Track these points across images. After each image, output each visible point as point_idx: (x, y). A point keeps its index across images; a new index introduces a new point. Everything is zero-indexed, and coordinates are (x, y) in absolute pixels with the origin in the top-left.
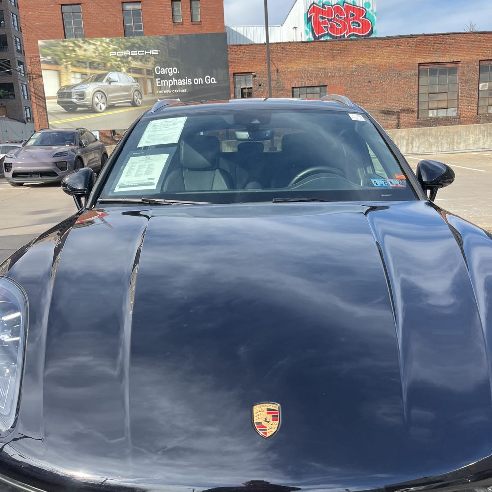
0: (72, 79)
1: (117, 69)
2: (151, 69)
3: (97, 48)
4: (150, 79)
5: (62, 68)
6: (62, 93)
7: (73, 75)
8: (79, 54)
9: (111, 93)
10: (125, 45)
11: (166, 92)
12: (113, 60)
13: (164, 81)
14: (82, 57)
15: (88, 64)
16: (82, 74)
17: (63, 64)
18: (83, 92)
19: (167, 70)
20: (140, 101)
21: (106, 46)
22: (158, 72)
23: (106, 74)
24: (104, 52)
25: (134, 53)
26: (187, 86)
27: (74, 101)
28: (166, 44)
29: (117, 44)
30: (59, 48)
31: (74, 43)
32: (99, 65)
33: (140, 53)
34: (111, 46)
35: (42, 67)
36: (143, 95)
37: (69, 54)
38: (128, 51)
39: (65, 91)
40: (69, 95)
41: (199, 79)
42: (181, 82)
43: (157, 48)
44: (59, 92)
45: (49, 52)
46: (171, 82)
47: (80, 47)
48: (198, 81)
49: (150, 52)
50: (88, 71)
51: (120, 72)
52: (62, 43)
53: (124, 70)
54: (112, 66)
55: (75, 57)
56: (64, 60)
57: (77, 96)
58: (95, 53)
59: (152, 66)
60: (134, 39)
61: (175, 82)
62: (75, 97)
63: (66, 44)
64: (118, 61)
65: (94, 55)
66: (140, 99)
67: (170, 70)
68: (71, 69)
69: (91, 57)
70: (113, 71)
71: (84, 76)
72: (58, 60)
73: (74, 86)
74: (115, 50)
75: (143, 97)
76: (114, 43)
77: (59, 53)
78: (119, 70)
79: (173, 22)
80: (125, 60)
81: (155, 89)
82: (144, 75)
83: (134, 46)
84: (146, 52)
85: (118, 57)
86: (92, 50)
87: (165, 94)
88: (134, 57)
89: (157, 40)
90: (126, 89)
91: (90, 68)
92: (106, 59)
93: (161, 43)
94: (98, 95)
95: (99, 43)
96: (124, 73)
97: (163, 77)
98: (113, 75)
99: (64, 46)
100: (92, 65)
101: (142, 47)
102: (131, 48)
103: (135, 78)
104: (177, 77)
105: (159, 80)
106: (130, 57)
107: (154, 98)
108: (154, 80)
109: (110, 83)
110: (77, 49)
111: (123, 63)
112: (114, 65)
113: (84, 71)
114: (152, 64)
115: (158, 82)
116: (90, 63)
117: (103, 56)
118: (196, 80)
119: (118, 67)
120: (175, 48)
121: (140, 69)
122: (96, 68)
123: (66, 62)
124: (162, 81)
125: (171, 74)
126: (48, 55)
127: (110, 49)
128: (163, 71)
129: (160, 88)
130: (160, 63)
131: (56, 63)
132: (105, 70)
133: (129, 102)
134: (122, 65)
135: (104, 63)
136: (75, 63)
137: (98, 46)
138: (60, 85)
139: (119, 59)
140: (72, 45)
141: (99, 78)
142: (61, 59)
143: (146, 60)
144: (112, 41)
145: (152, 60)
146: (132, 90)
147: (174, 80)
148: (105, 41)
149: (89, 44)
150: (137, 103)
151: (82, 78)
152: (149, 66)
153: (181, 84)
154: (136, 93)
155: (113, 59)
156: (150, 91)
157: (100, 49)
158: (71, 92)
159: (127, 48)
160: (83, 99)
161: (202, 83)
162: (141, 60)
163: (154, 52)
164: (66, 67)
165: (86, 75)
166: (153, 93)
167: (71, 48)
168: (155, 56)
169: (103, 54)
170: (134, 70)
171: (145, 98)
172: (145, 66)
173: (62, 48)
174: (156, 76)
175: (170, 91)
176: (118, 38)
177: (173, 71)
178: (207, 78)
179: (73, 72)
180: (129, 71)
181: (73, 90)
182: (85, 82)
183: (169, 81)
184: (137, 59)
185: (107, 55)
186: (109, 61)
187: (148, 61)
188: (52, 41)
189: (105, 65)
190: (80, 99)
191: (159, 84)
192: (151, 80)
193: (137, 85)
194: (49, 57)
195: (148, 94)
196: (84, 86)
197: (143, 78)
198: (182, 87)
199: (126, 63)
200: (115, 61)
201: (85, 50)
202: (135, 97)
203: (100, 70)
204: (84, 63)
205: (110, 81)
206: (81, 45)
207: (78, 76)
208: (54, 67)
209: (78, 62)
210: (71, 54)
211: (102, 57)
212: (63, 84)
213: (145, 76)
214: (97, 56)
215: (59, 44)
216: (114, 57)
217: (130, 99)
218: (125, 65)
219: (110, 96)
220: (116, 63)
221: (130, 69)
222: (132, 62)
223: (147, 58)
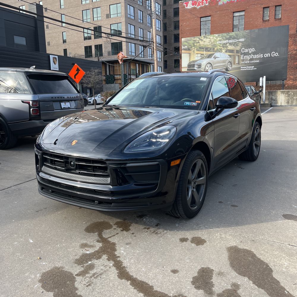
0: (196, 57)
1: (220, 51)
2: (239, 50)
3: (211, 40)
4: (238, 55)
5: (191, 52)
6: (190, 65)
7: (196, 55)
8: (201, 44)
9: (215, 64)
10: (226, 37)
11: (246, 62)
12: (218, 46)
13: (246, 56)
14: (202, 45)
15: (205, 49)
16: (201, 55)
17: (192, 50)
18: (200, 64)
19: (249, 50)
20: (231, 68)
21: (215, 38)
22: (243, 51)
23: (214, 54)
24: (214, 42)
25: (231, 41)
26: (260, 59)
27: (196, 68)
28: (249, 35)
29: (222, 37)
30: (191, 42)
31: (199, 39)
32: (210, 49)
33: (234, 41)
34: (218, 38)
35: (182, 52)
36: (233, 65)
37: (196, 45)
38: (227, 41)
39: (192, 64)
40: (194, 66)
41: (268, 54)
42: (256, 56)
43: (244, 37)
44: (189, 64)
45: (186, 44)
46: (250, 56)
47: (202, 40)
48: (267, 55)
49: (240, 40)
50: (204, 53)
51: (222, 52)
52: (193, 39)
53: (224, 51)
54: (217, 49)
55: (199, 46)
56: (193, 48)
57: (197, 66)
58: (209, 43)
59: (240, 48)
60: (231, 33)
61: (253, 56)
62: (196, 67)
63: (195, 39)
64: (221, 47)
65: (208, 44)
66: (231, 67)
67: (250, 50)
68: (196, 52)
69: (207, 45)
70: (218, 52)
71: (202, 56)
72: (190, 48)
73: (196, 61)
74: (220, 40)
75: (233, 66)
76: (220, 36)
77: (191, 44)
78: (221, 51)
79: (263, 20)
80: (225, 46)
81: (240, 61)
82: (234, 53)
83: (231, 38)
84: (237, 41)
85: (221, 44)
86: (208, 41)
87: (246, 64)
88: (230, 44)
89: (245, 33)
90: (224, 62)
91: (206, 51)
92: (215, 46)
93: (247, 35)
94: (208, 65)
95: (212, 37)
96: (224, 53)
97: (245, 54)
98: (217, 54)
99: (194, 40)
100: (207, 49)
101: (235, 38)
102: (229, 39)
103: (229, 55)
104: (254, 53)
105: (243, 56)
106: (228, 44)
107: (239, 66)
108: (240, 56)
109: (215, 59)
110: (200, 41)
111: (223, 47)
112: (218, 49)
113: (202, 53)
114: (240, 47)
115: (242, 57)
116: (206, 48)
117: (214, 44)
118: (266, 55)
119: (220, 50)
120: (254, 37)
121: (233, 50)
122: (209, 51)
123: (194, 49)
124: (245, 56)
125: (250, 52)
126: (186, 45)
127: (217, 40)
128: (246, 51)
129: (243, 60)
130: (244, 46)
131: (189, 50)
132: (213, 52)
133: (224, 69)
134: (223, 48)
135: (213, 48)
136: (198, 49)
137: (211, 39)
138: (190, 61)
139: (221, 45)
140: (198, 39)
141: (210, 56)
142: (191, 47)
143: (237, 45)
144: (219, 36)
145: (240, 44)
146: (227, 62)
147: (252, 56)
148: (215, 36)
149: (207, 38)
150: (229, 69)
151: (201, 57)
152: (238, 48)
153: (256, 57)
154: (229, 64)
155: (219, 45)
156: (237, 62)
157: (212, 40)
158: (195, 64)
159: (227, 39)
160: (200, 68)
161: (269, 56)
162: (234, 45)
163: (242, 40)
164: (194, 51)
165: (203, 55)
166: (239, 63)
167: (197, 41)
168: (242, 42)
169: (213, 43)
170: (230, 51)
171: (234, 66)
172: (236, 48)
173: (193, 41)
174: (242, 54)
175: (249, 62)
176: (222, 34)
177: (252, 50)
178: (273, 53)
179: (197, 53)
180: (226, 52)
181: (196, 63)
182: (202, 58)
183: (249, 56)
184: (232, 44)
185: (215, 43)
186: (216, 46)
187: (238, 45)
188: (189, 38)
189: (214, 49)
190: (199, 68)
191: (243, 58)
192: (238, 56)
193: (230, 59)
194: (186, 47)
195: (235, 64)
196: (202, 61)
197: (234, 55)
198: (256, 59)
199: (225, 47)
200: (219, 46)
201: (204, 42)
202: (228, 66)
203: (211, 52)
204: (203, 48)
205: (215, 58)
206: (202, 39)
207: (199, 55)
208: (188, 52)
209: (200, 48)
210: (197, 44)
211: (213, 45)
212: (191, 60)
213: (235, 54)
214: (210, 44)
215: (191, 39)
216: (219, 44)
217: (225, 67)
218: (225, 48)
219: (214, 65)
220: (220, 47)
221: (227, 50)
222: (229, 46)
223: (237, 43)
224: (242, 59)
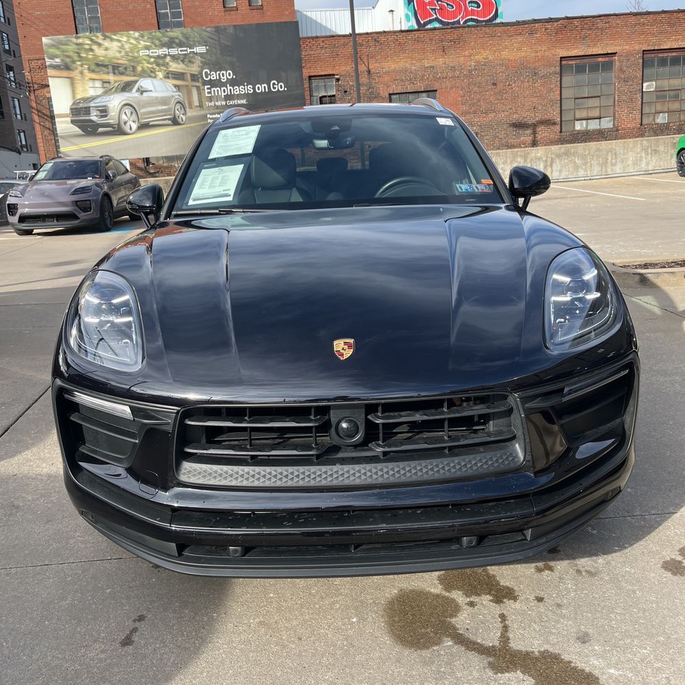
0: (90, 88)
1: (151, 74)
2: (196, 73)
3: (123, 46)
4: (196, 86)
5: (75, 74)
6: (76, 109)
7: (91, 84)
8: (98, 54)
9: (143, 107)
10: (160, 41)
11: (218, 104)
12: (144, 62)
13: (216, 89)
14: (102, 58)
15: (110, 68)
16: (104, 82)
17: (76, 68)
18: (105, 106)
19: (219, 74)
20: (184, 118)
21: (134, 42)
22: (207, 77)
23: (136, 82)
24: (132, 51)
25: (174, 51)
26: (246, 96)
27: (94, 119)
28: (216, 38)
29: (149, 40)
30: (71, 48)
31: (92, 40)
32: (126, 69)
33: (181, 51)
34: (142, 42)
35: (49, 74)
36: (187, 110)
37: (84, 55)
38: (165, 49)
39: (81, 105)
40: (87, 111)
41: (263, 86)
42: (238, 90)
43: (205, 43)
44: (73, 107)
45: (57, 52)
46: (224, 90)
47: (100, 45)
48: (261, 88)
49: (195, 50)
50: (111, 77)
51: (155, 77)
52: (74, 40)
53: (160, 75)
54: (143, 71)
55: (94, 59)
56: (78, 63)
57: (98, 113)
58: (120, 52)
59: (199, 69)
60: (172, 32)
61: (230, 90)
62: (95, 114)
63: (80, 41)
64: (151, 64)
65: (118, 55)
66: (183, 114)
67: (223, 74)
68: (88, 75)
69: (114, 58)
70: (145, 77)
71: (106, 85)
72: (69, 64)
73: (93, 98)
74: (147, 48)
75: (187, 112)
76: (146, 38)
77: (71, 54)
78: (153, 75)
79: (224, 7)
80: (161, 62)
81: (203, 100)
82: (187, 81)
83: (174, 42)
84: (189, 50)
85: (151, 57)
86: (116, 48)
87: (217, 107)
88: (174, 58)
89: (204, 33)
90: (164, 101)
91: (114, 73)
92: (135, 60)
93: (211, 38)
94: (126, 110)
95: (125, 39)
96: (161, 79)
97: (213, 84)
98: (145, 83)
99: (77, 44)
100: (116, 69)
101: (184, 43)
102: (170, 44)
103: (175, 86)
104: (233, 83)
105: (208, 88)
106: (168, 57)
107: (202, 113)
108: (202, 88)
109: (142, 94)
110: (95, 47)
111: (158, 65)
112: (146, 69)
113: (105, 77)
114: (199, 67)
115: (206, 91)
116: (113, 66)
117: (132, 56)
118: (258, 87)
119: (152, 72)
120: (229, 44)
121: (183, 74)
122: (122, 74)
123: (82, 66)
124: (212, 89)
125: (224, 79)
126: (56, 56)
127: (140, 46)
128: (214, 76)
129: (210, 99)
130: (208, 64)
131: (67, 68)
132: (134, 76)
133: (169, 119)
134: (157, 68)
135: (133, 66)
136: (93, 67)
137: (124, 43)
138: (74, 97)
139: (152, 60)
140: (88, 42)
141: (126, 87)
142: (74, 62)
143: (190, 61)
144: (142, 36)
145: (198, 60)
146: (173, 102)
147: (229, 88)
148: (133, 36)
149: (112, 40)
150: (180, 120)
151: (103, 87)
152: (194, 69)
153: (238, 93)
154: (178, 106)
155: (145, 60)
156: (196, 103)
157: (127, 46)
158: (89, 107)
159: (163, 45)
160: (106, 116)
161: (267, 90)
162: (183, 61)
163: (201, 49)
164: (82, 73)
165: (109, 83)
166: (201, 106)
167: (87, 47)
168: (201, 55)
169: (130, 54)
170: (174, 74)
171: (190, 113)
172: (189, 68)
173: (75, 46)
174: (205, 83)
175: (224, 103)
176: (151, 31)
177: (227, 75)
178: (274, 84)
179: (91, 79)
180: (167, 77)
181: (92, 104)
182: (107, 92)
183: (222, 89)
184: (177, 59)
185: (136, 54)
186: (139, 62)
187: (193, 63)
188: (61, 37)
189: (134, 68)
190: (102, 117)
191: (208, 93)
192: (198, 88)
193: (179, 95)
194: (58, 60)
195: (194, 107)
196: (106, 98)
197: (187, 86)
198: (239, 97)
199: (163, 65)
200: (148, 63)
201: (106, 49)
202: (177, 112)
203: (127, 75)
204: (106, 66)
205: (142, 91)
206: (100, 41)
207: (98, 84)
208: (65, 73)
209: (98, 65)
210: (88, 54)
211: (130, 58)
212: (79, 96)
213: (189, 83)
214: (122, 56)
215: (71, 41)
216: (145, 58)
217: (170, 115)
218: (162, 68)
219: (143, 111)
220: (150, 66)
221: (168, 73)
222: (171, 64)
223: (190, 57)
224: (207, 95)
